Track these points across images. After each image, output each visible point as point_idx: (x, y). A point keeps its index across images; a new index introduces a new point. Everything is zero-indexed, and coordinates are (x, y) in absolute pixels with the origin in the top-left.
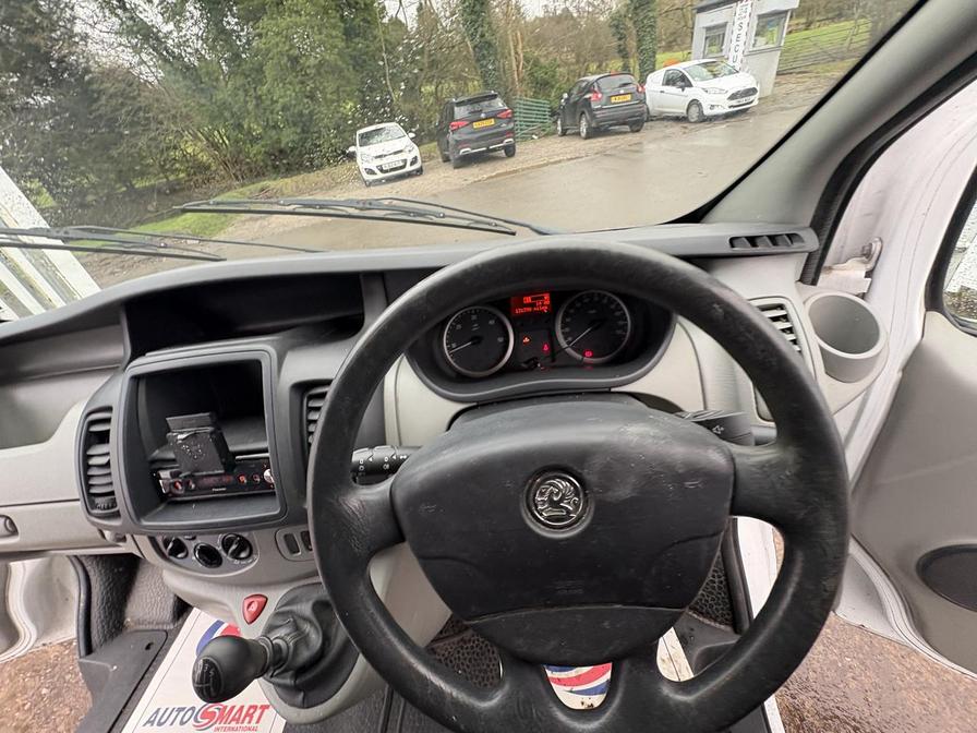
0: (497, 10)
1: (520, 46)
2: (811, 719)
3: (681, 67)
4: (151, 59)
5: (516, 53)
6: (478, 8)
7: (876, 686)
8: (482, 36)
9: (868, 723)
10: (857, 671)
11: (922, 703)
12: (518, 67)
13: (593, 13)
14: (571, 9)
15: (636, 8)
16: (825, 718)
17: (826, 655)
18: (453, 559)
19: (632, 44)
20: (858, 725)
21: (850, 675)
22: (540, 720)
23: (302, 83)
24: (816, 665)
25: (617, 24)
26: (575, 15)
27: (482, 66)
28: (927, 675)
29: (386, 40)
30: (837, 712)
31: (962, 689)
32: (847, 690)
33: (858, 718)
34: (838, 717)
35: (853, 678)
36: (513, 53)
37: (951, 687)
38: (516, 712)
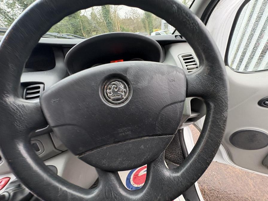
0: (112, 15)
1: (119, 24)
2: (207, 191)
3: (159, 32)
4: (2, 18)
5: (118, 26)
6: (107, 13)
7: (221, 179)
8: (109, 20)
9: (221, 189)
10: (216, 175)
11: (232, 181)
12: (119, 29)
13: (137, 19)
14: (132, 17)
15: (147, 17)
16: (210, 190)
17: (208, 173)
18: (69, 125)
19: (147, 25)
20: (219, 191)
21: (214, 177)
22: (116, 198)
23: (55, 29)
24: (206, 176)
25: (143, 21)
26: (133, 19)
27: (109, 28)
28: (232, 173)
29: (81, 20)
30: (213, 188)
31: (240, 175)
32: (214, 181)
33: (218, 189)
34: (213, 189)
35: (216, 177)
36: (117, 25)
37: (237, 175)
38: (104, 197)
